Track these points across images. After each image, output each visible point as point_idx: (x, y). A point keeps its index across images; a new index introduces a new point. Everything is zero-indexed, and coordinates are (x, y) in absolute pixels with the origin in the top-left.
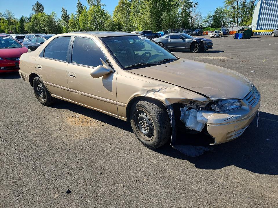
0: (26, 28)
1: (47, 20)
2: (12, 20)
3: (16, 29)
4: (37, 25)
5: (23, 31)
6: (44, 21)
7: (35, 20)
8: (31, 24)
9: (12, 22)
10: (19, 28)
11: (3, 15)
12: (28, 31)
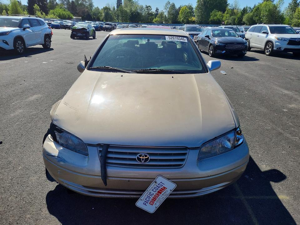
0: (244, 19)
1: (269, 10)
2: (235, 11)
3: (235, 19)
4: (257, 16)
5: (240, 23)
6: (266, 10)
7: (256, 10)
8: (251, 14)
9: (234, 13)
10: (238, 19)
11: (230, 6)
12: (246, 22)
